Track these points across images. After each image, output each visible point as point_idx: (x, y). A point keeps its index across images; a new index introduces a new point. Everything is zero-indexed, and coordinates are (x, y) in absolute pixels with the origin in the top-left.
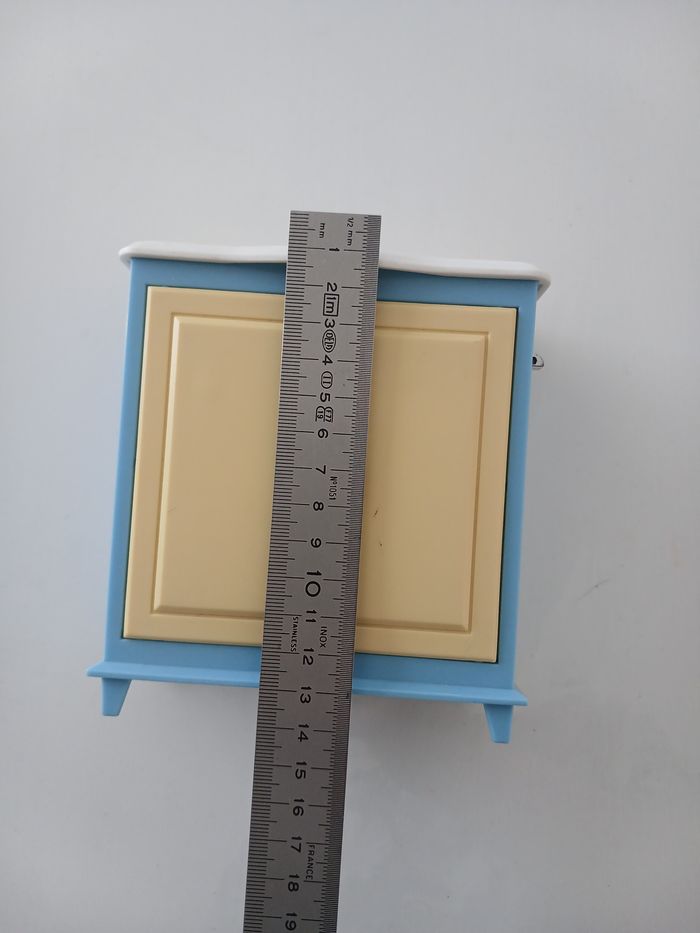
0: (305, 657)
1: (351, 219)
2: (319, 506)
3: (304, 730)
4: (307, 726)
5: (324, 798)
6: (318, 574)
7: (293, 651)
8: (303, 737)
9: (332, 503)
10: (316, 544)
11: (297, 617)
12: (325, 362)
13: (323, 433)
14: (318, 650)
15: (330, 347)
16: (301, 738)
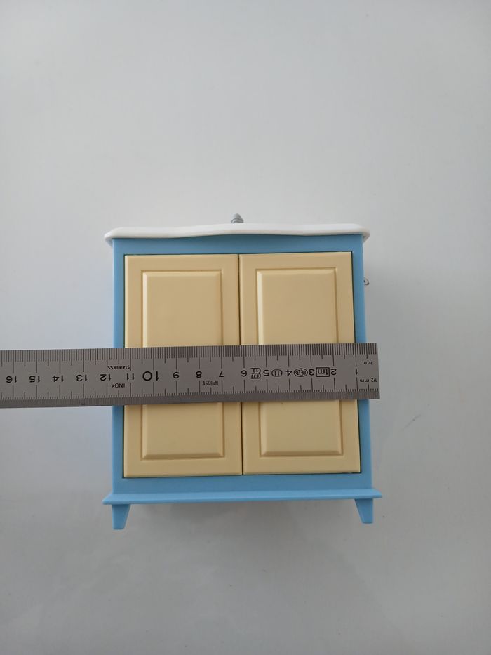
0: (105, 375)
1: (376, 380)
2: (199, 375)
3: (60, 379)
4: (62, 380)
5: (19, 395)
6: (157, 379)
7: (108, 368)
8: (55, 378)
9: (202, 384)
10: (176, 376)
11: (129, 368)
12: (288, 371)
13: (244, 373)
14: (110, 383)
15: (297, 374)
16: (54, 377)
